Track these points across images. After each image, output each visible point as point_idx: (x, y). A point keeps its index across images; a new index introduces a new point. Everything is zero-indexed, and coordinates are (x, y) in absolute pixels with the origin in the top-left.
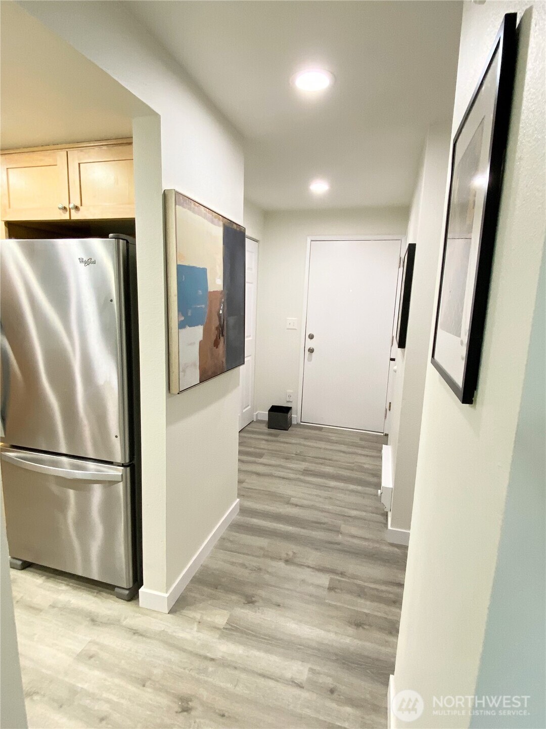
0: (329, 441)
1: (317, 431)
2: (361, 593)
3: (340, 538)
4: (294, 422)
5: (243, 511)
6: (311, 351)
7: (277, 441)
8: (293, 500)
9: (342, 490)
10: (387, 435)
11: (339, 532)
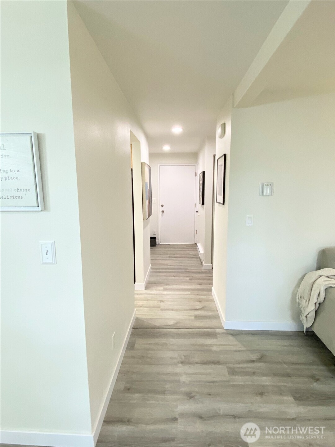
0: (174, 248)
1: (168, 245)
2: (199, 279)
3: (188, 270)
4: (157, 243)
5: (152, 268)
6: (163, 212)
7: (153, 250)
8: (168, 264)
9: (184, 260)
10: (196, 244)
11: (188, 269)
